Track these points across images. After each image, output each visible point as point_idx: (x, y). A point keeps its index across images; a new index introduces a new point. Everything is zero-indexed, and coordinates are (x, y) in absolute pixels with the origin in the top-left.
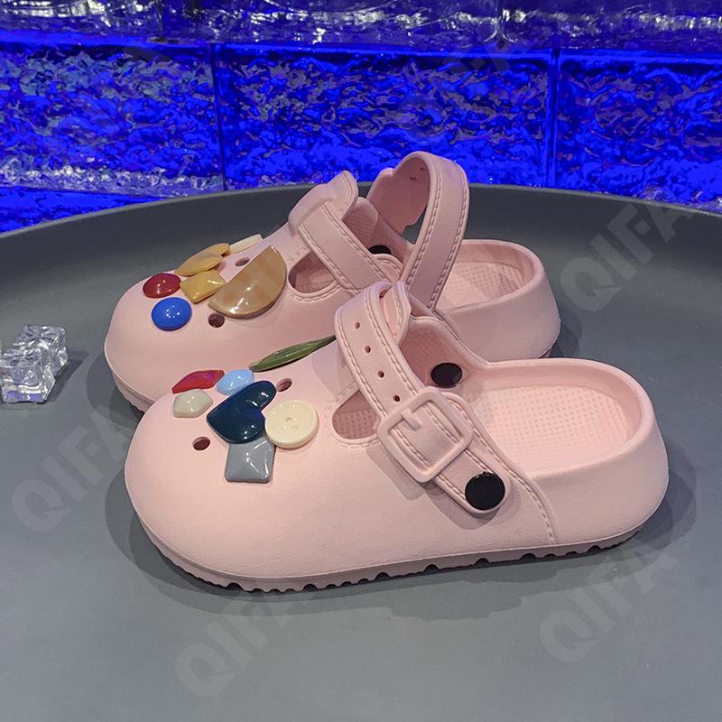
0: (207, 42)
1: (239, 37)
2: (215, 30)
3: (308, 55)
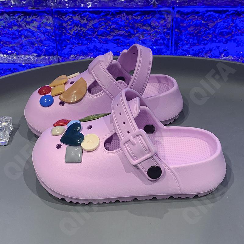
0: (50, 8)
1: (61, 6)
2: (52, 4)
3: (86, 11)
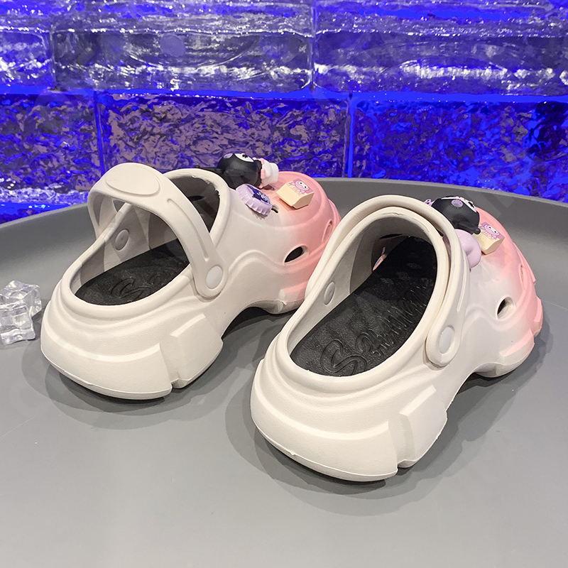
0: (91, 90)
2: (96, 81)
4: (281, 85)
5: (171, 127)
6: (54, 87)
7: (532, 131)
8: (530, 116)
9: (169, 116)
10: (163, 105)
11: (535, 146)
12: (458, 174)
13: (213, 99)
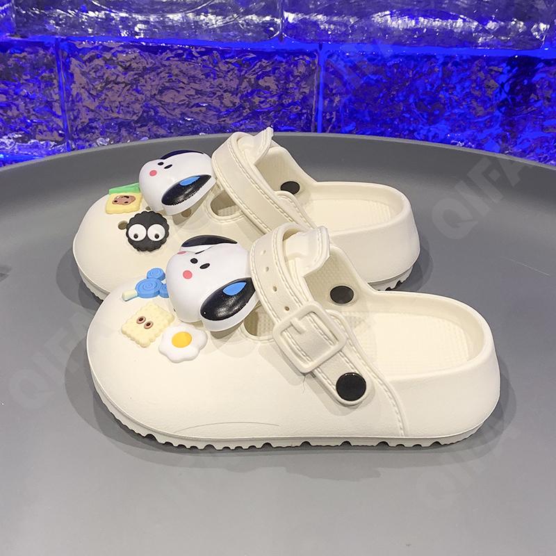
4: (250, 34)
5: (137, 76)
6: (13, 33)
7: (502, 85)
8: (500, 70)
9: (134, 65)
10: (127, 53)
11: (506, 99)
12: (428, 127)
13: (180, 48)
